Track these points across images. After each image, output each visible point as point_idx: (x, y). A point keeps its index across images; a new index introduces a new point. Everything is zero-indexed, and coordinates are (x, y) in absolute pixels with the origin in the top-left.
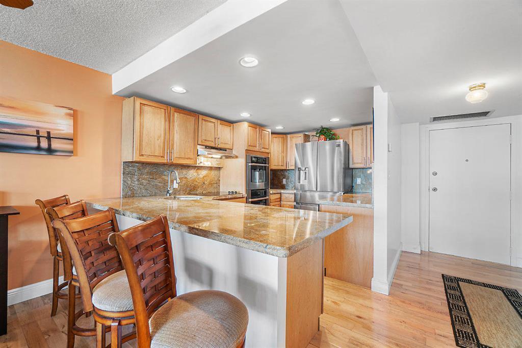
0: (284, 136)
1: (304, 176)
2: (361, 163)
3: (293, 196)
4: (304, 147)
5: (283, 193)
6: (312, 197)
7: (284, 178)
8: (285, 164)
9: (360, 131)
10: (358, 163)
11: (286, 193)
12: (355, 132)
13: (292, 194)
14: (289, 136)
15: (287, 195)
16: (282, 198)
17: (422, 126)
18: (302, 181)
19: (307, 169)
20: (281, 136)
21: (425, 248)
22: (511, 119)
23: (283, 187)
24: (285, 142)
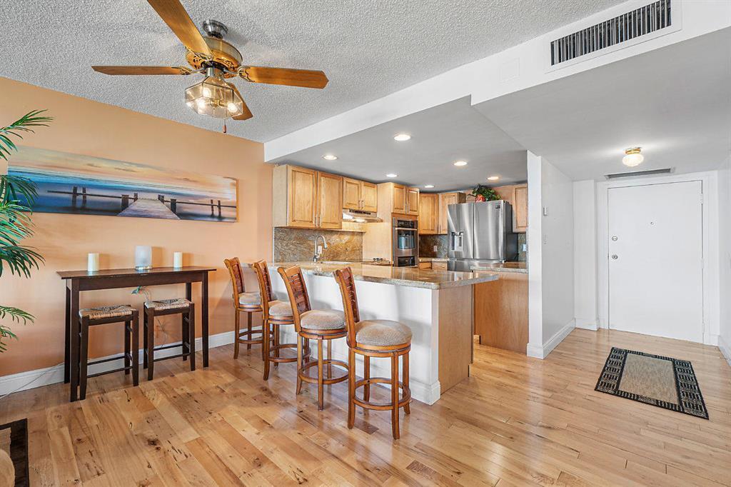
0: (435, 195)
1: (458, 242)
3: (446, 265)
4: (459, 208)
5: (435, 262)
7: (435, 245)
8: (436, 229)
9: (524, 190)
10: (522, 227)
11: (438, 262)
13: (445, 262)
14: (440, 195)
15: (439, 264)
16: (433, 267)
17: (599, 184)
18: (457, 248)
19: (462, 234)
20: (431, 195)
21: (604, 326)
22: (701, 175)
23: (434, 256)
24: (435, 202)
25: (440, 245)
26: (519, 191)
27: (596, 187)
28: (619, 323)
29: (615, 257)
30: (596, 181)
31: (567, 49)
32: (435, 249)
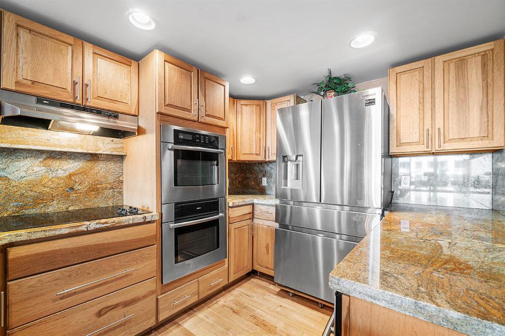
0: (261, 102)
1: (294, 172)
2: (417, 143)
3: (273, 210)
4: (295, 112)
5: (257, 204)
6: (311, 214)
7: (264, 176)
8: (262, 153)
9: (417, 73)
10: (409, 144)
11: (263, 205)
12: (404, 77)
13: (272, 206)
14: (269, 102)
15: (264, 208)
16: (256, 212)
18: (291, 183)
19: (300, 158)
20: (256, 102)
23: (262, 192)
24: (262, 112)
25: (270, 176)
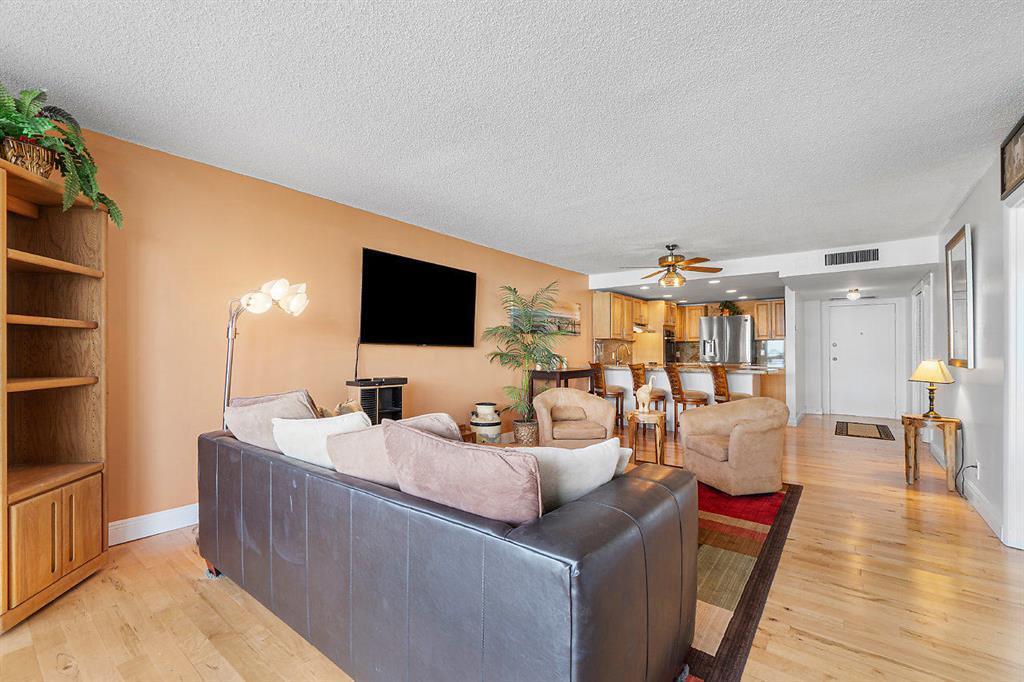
2: (766, 336)
17: (823, 303)
21: (827, 412)
22: (895, 300)
25: (683, 350)
26: (760, 307)
27: (821, 305)
28: (837, 411)
29: (835, 359)
30: (821, 301)
31: (833, 259)
32: (678, 354)
